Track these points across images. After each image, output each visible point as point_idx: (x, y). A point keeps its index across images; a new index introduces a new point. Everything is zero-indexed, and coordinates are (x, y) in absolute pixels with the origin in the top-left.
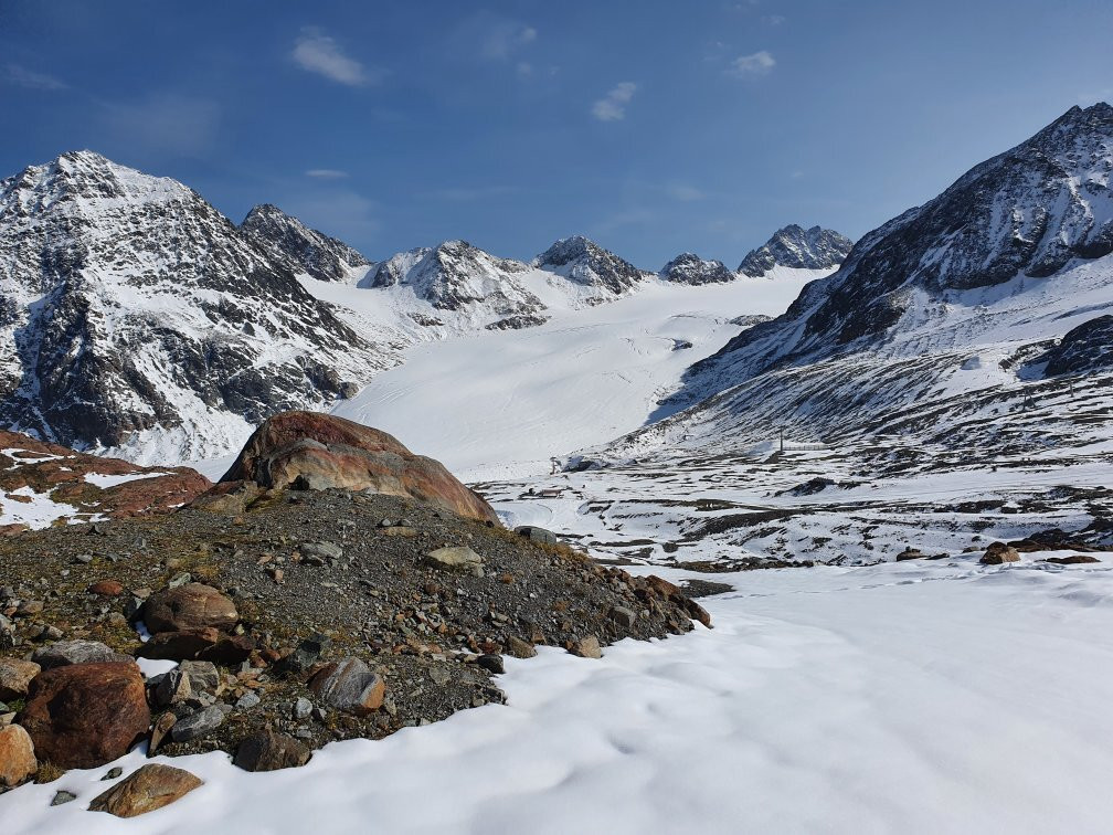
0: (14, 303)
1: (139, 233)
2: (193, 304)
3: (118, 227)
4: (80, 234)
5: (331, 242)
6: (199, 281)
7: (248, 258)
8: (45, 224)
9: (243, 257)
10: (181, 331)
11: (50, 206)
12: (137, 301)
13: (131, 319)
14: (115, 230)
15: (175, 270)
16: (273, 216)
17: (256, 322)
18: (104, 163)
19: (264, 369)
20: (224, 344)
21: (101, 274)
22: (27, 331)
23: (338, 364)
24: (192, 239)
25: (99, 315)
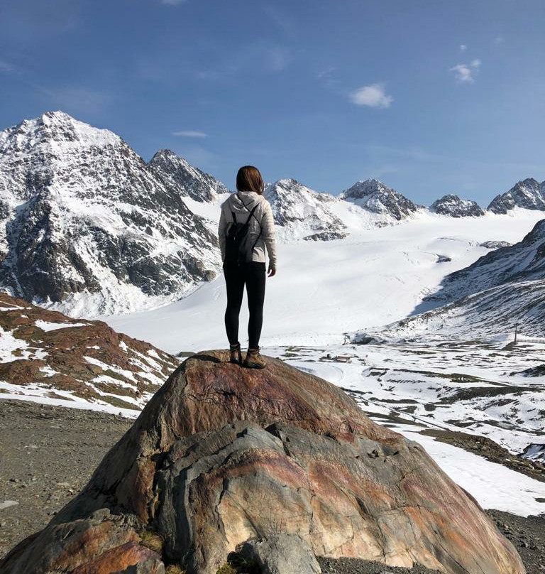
0: (7, 206)
1: (86, 165)
2: (115, 212)
3: (73, 161)
4: (50, 164)
5: (206, 177)
6: (120, 198)
7: (152, 184)
8: (30, 156)
9: (149, 183)
10: (106, 229)
11: (35, 145)
12: (80, 208)
13: (76, 220)
14: (71, 162)
15: (106, 189)
16: (170, 158)
17: (154, 226)
18: (69, 119)
19: (156, 258)
20: (132, 240)
21: (61, 190)
22: (13, 224)
23: (204, 258)
24: (118, 169)
25: (57, 216)
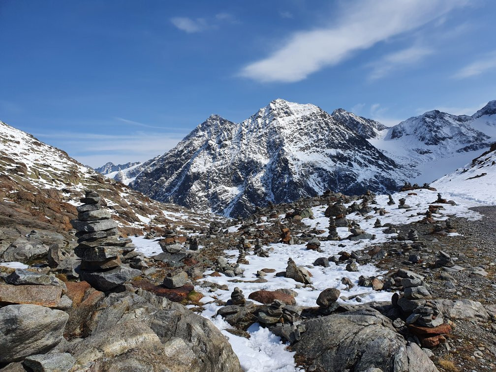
0: (261, 163)
1: (301, 129)
2: (326, 156)
4: (281, 133)
5: (369, 121)
6: (327, 146)
7: (345, 133)
8: (268, 131)
9: (343, 133)
10: (325, 168)
11: (269, 123)
12: (306, 157)
13: (304, 165)
14: (292, 129)
15: (317, 142)
16: (343, 113)
17: (353, 161)
18: (285, 102)
19: (362, 182)
20: (343, 172)
21: (290, 148)
22: (267, 174)
23: (393, 177)
24: (322, 128)
25: (292, 165)
